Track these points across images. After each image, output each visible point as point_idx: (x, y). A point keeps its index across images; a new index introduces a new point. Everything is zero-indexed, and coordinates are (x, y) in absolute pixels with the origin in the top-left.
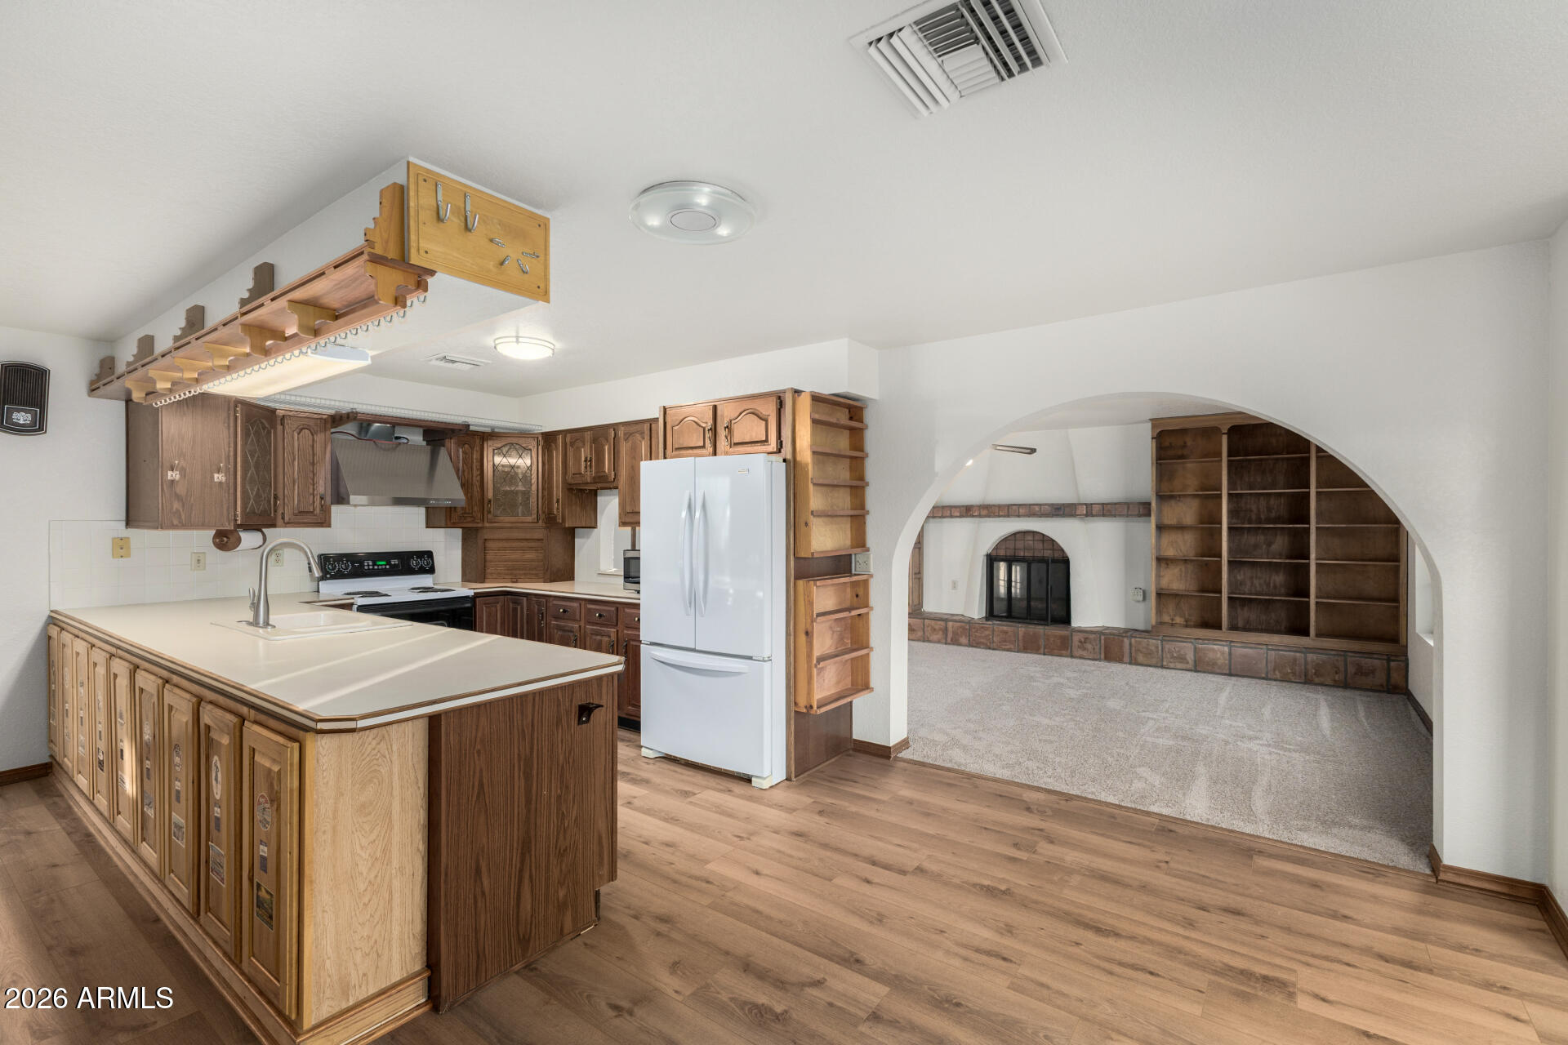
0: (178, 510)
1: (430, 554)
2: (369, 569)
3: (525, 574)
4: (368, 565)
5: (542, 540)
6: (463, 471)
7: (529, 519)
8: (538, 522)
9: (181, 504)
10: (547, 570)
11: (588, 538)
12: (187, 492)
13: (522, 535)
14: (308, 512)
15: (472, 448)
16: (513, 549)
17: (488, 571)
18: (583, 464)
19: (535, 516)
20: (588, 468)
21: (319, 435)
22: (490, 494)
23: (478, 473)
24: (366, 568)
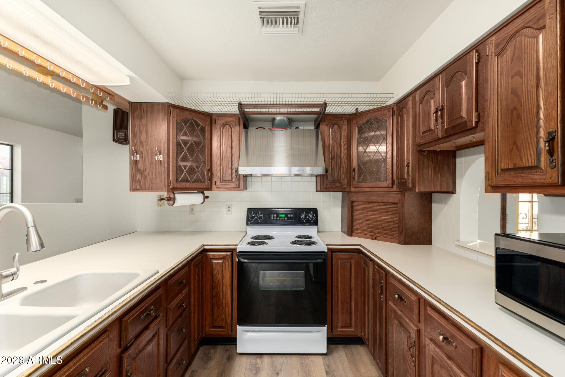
0: (139, 179)
1: (315, 211)
2: (274, 219)
3: (383, 233)
4: (274, 217)
5: (397, 203)
6: (333, 147)
7: (385, 184)
8: (392, 187)
9: (141, 175)
10: (402, 232)
11: (446, 203)
12: (144, 168)
13: (380, 199)
14: (229, 180)
15: (340, 128)
16: (373, 210)
17: (355, 227)
18: (433, 117)
19: (390, 181)
20: (440, 120)
21: (235, 128)
22: (355, 164)
23: (346, 147)
24: (272, 218)
